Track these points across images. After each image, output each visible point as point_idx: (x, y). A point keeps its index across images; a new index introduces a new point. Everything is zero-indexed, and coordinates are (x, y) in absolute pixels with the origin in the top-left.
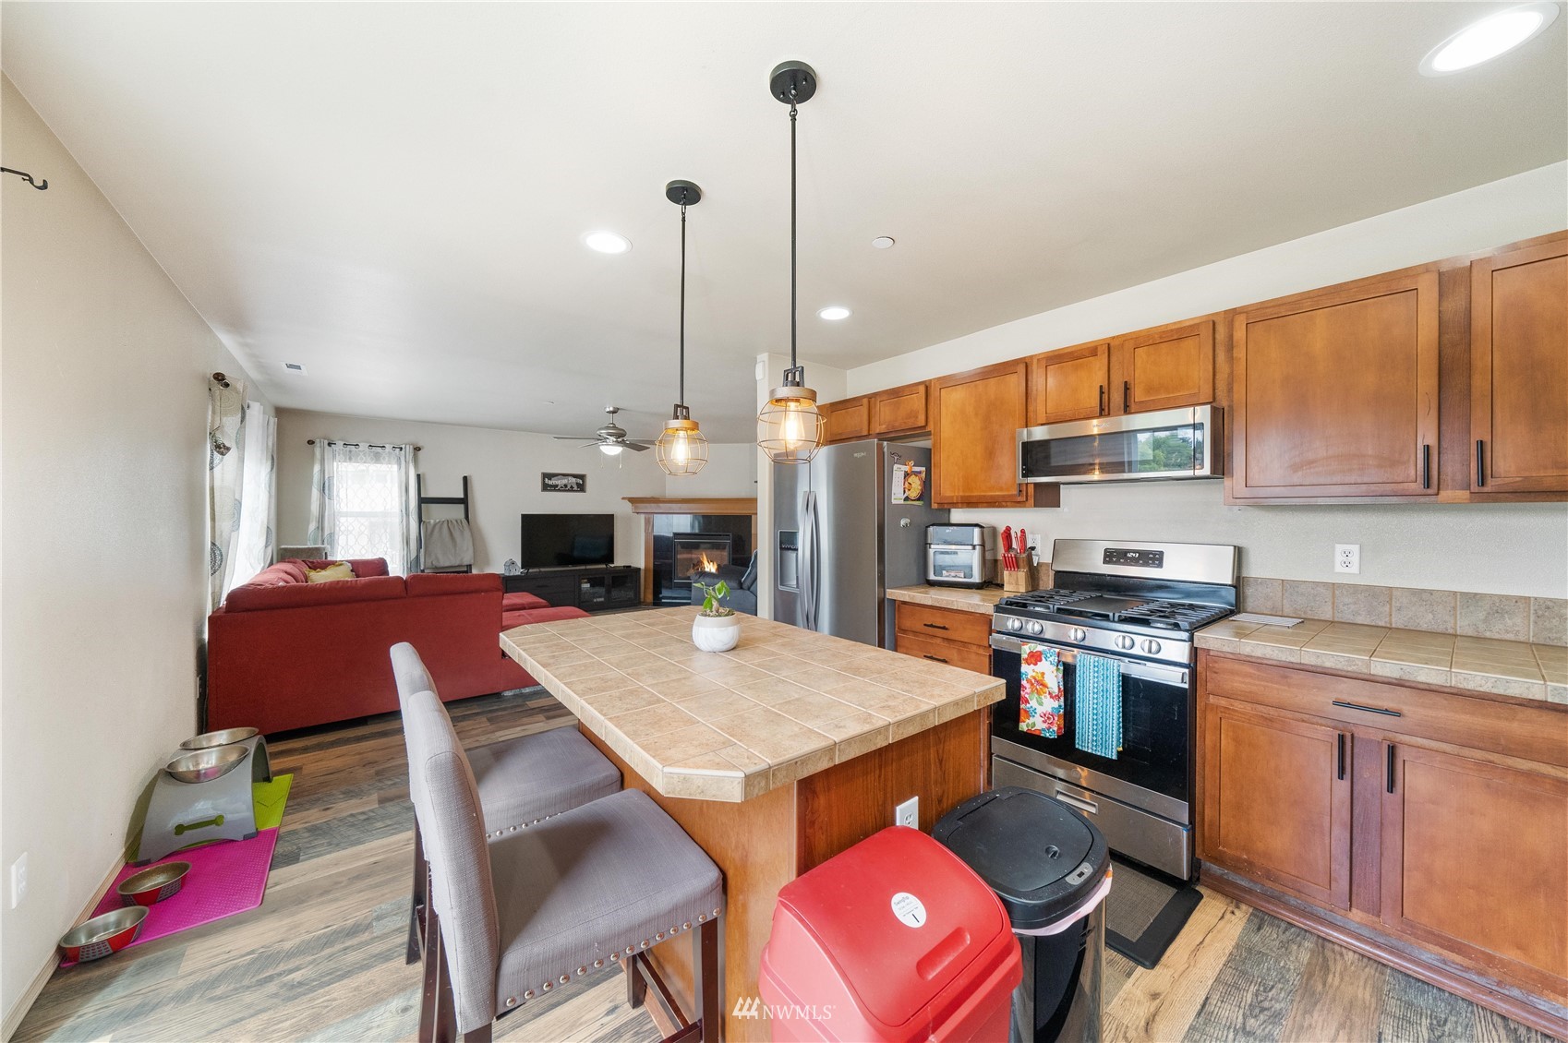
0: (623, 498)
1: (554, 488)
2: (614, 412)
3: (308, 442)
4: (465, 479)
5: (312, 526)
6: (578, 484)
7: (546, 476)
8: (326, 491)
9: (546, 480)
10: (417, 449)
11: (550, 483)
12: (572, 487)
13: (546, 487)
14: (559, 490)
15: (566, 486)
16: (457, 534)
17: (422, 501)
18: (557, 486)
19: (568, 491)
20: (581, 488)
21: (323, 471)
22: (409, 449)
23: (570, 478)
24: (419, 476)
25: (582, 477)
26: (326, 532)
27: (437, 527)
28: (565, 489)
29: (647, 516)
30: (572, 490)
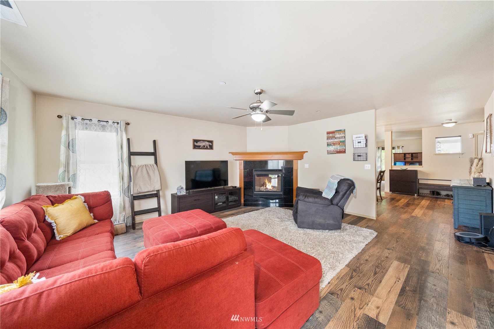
0: (230, 153)
1: (199, 147)
2: (260, 93)
3: (58, 116)
4: (155, 142)
5: (61, 170)
6: (210, 145)
7: (195, 141)
8: (71, 147)
9: (195, 143)
10: (128, 124)
11: (197, 144)
12: (207, 147)
13: (195, 147)
14: (201, 149)
15: (204, 146)
16: (151, 173)
17: (131, 154)
18: (200, 146)
19: (205, 149)
20: (211, 147)
21: (68, 135)
22: (123, 124)
23: (206, 142)
24: (128, 140)
25: (211, 142)
26: (71, 173)
27: (140, 169)
28: (204, 148)
29: (240, 161)
30: (207, 148)
